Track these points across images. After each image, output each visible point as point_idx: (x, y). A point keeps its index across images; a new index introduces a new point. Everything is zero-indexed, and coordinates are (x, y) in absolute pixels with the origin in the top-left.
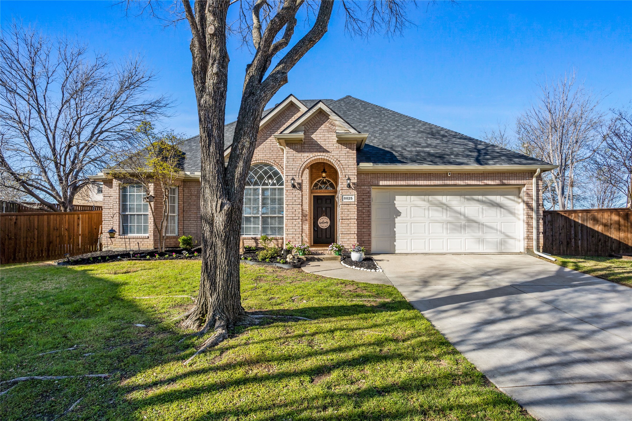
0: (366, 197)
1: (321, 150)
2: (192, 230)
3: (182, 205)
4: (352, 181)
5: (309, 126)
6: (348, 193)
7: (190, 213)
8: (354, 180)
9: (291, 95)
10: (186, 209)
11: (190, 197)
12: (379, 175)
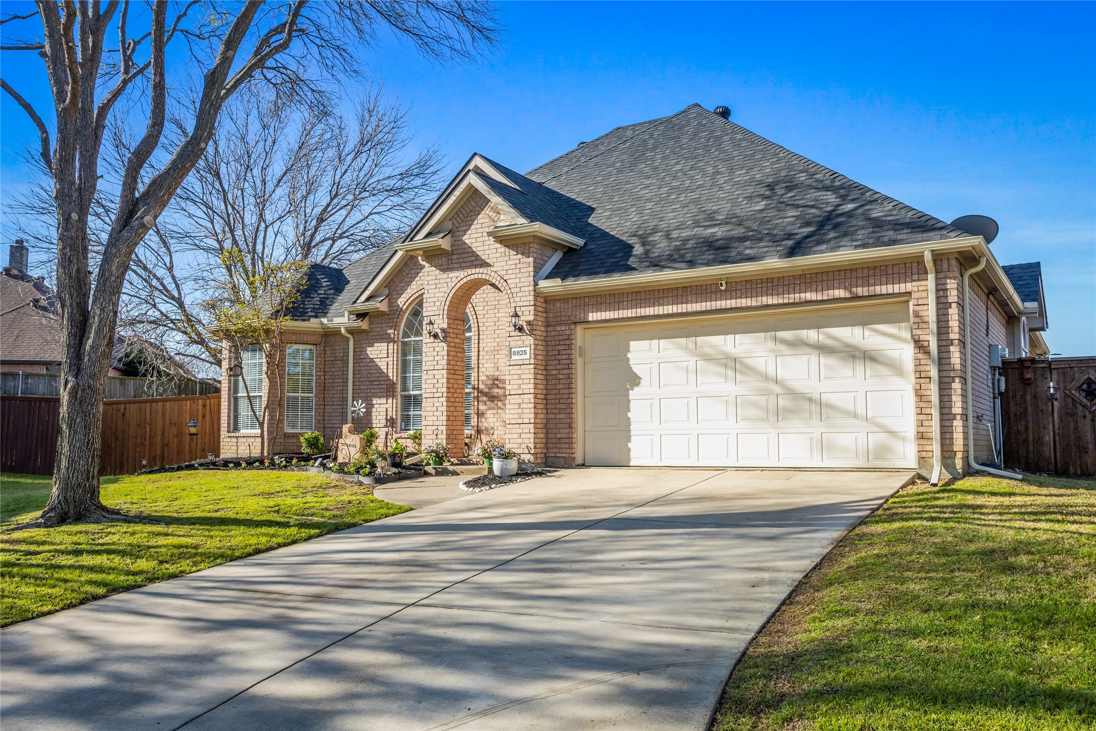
0: (564, 347)
1: (477, 263)
2: (335, 422)
3: (323, 378)
4: (522, 318)
5: (459, 220)
6: (520, 343)
7: (333, 392)
8: (528, 315)
9: (475, 154)
10: (329, 385)
11: (334, 362)
12: (587, 300)
